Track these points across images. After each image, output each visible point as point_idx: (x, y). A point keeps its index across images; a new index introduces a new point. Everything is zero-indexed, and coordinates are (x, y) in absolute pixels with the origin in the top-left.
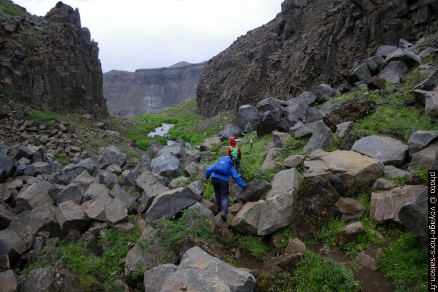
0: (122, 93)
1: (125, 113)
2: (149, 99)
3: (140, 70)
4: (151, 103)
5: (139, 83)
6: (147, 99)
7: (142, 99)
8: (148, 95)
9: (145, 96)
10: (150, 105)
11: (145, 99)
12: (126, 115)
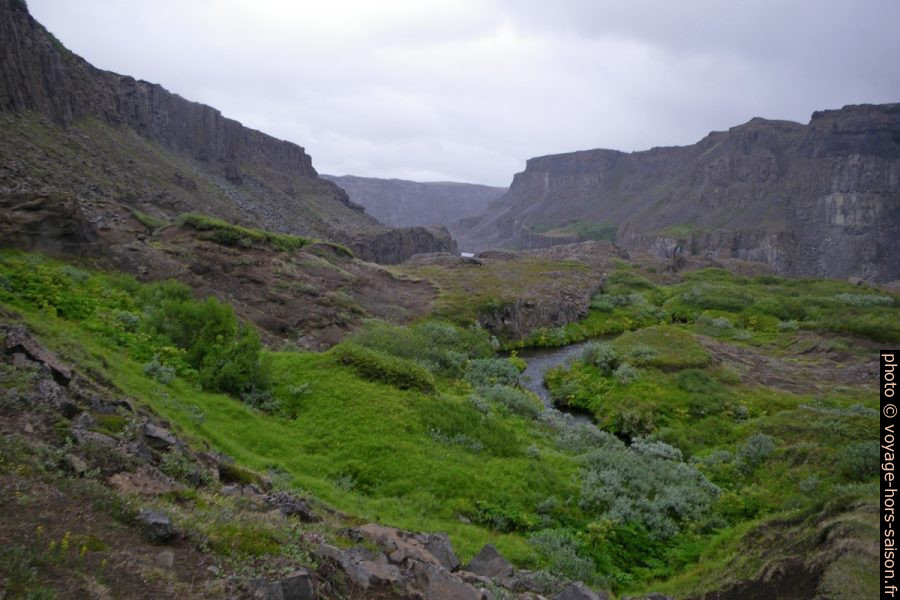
0: (764, 181)
1: (752, 237)
2: (840, 200)
3: (827, 111)
4: (844, 212)
5: (817, 151)
6: (834, 202)
7: (820, 200)
8: (838, 189)
9: (829, 192)
10: (839, 220)
11: (829, 199)
12: (757, 246)
